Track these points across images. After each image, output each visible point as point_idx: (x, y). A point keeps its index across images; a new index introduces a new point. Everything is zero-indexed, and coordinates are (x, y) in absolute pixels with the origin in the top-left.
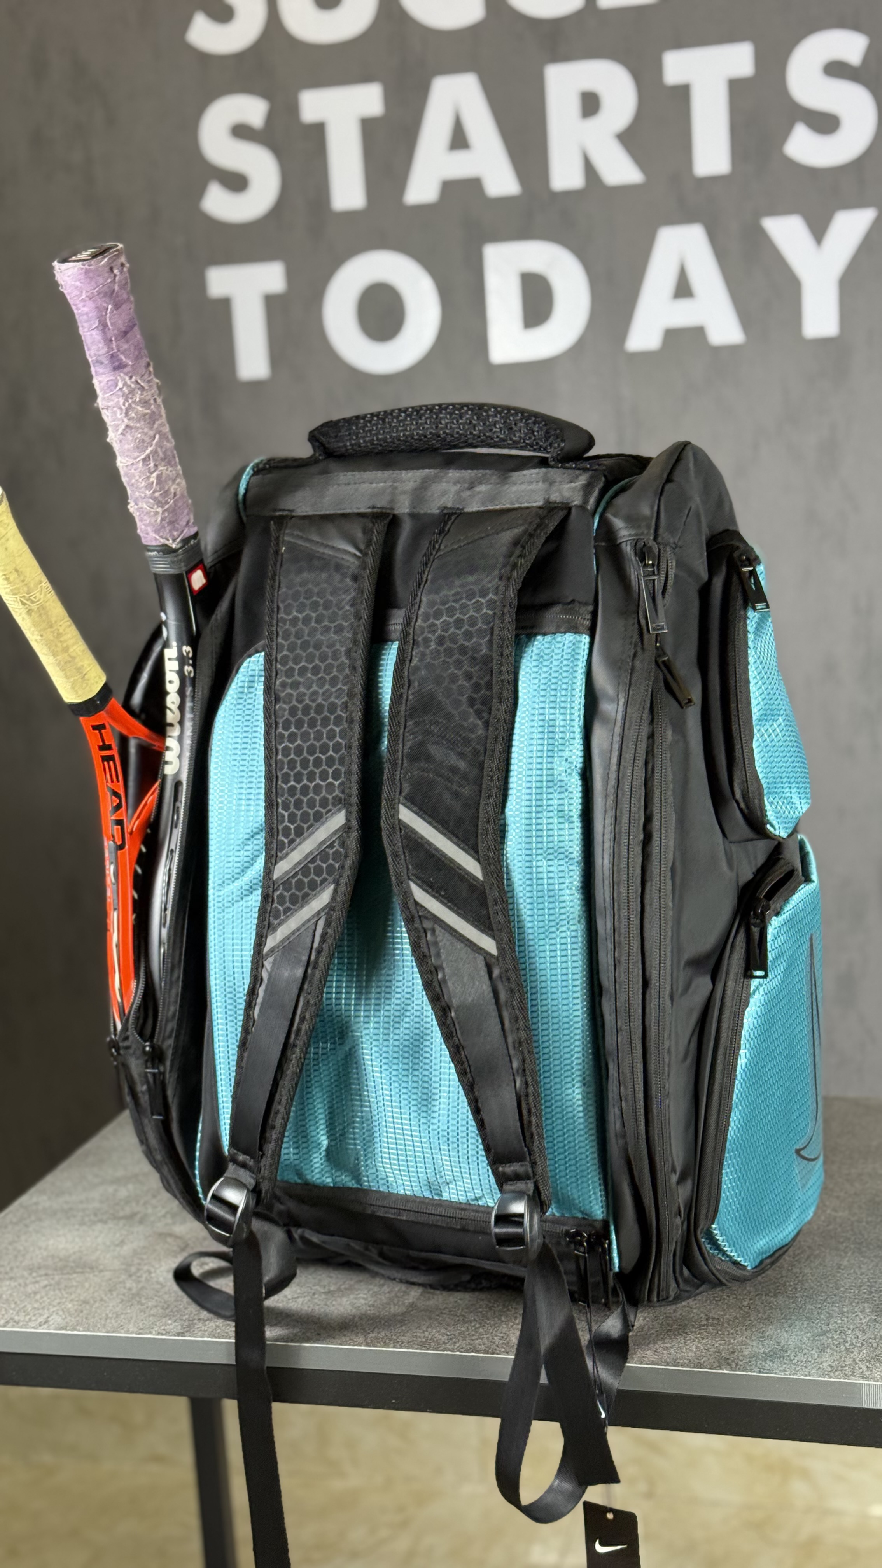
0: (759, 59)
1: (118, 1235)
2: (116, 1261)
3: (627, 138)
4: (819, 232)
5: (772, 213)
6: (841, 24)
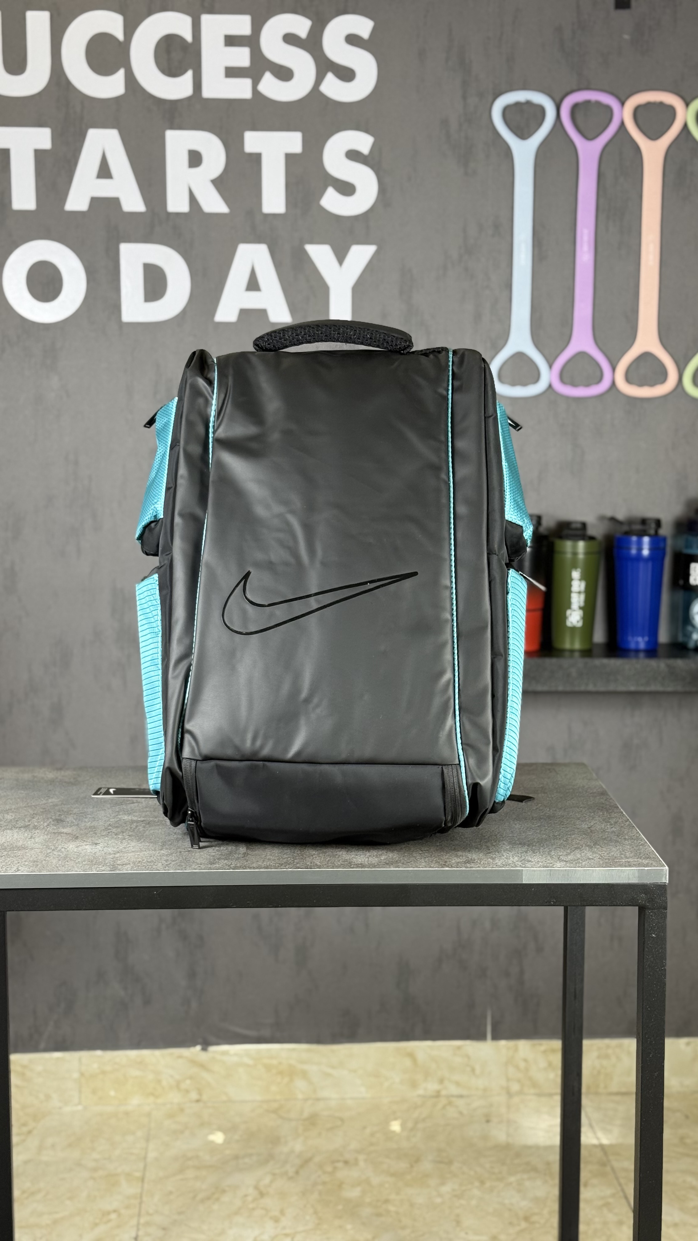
0: (305, 142)
1: (26, 834)
2: (36, 845)
3: (219, 183)
4: (341, 256)
5: (312, 242)
6: (357, 127)
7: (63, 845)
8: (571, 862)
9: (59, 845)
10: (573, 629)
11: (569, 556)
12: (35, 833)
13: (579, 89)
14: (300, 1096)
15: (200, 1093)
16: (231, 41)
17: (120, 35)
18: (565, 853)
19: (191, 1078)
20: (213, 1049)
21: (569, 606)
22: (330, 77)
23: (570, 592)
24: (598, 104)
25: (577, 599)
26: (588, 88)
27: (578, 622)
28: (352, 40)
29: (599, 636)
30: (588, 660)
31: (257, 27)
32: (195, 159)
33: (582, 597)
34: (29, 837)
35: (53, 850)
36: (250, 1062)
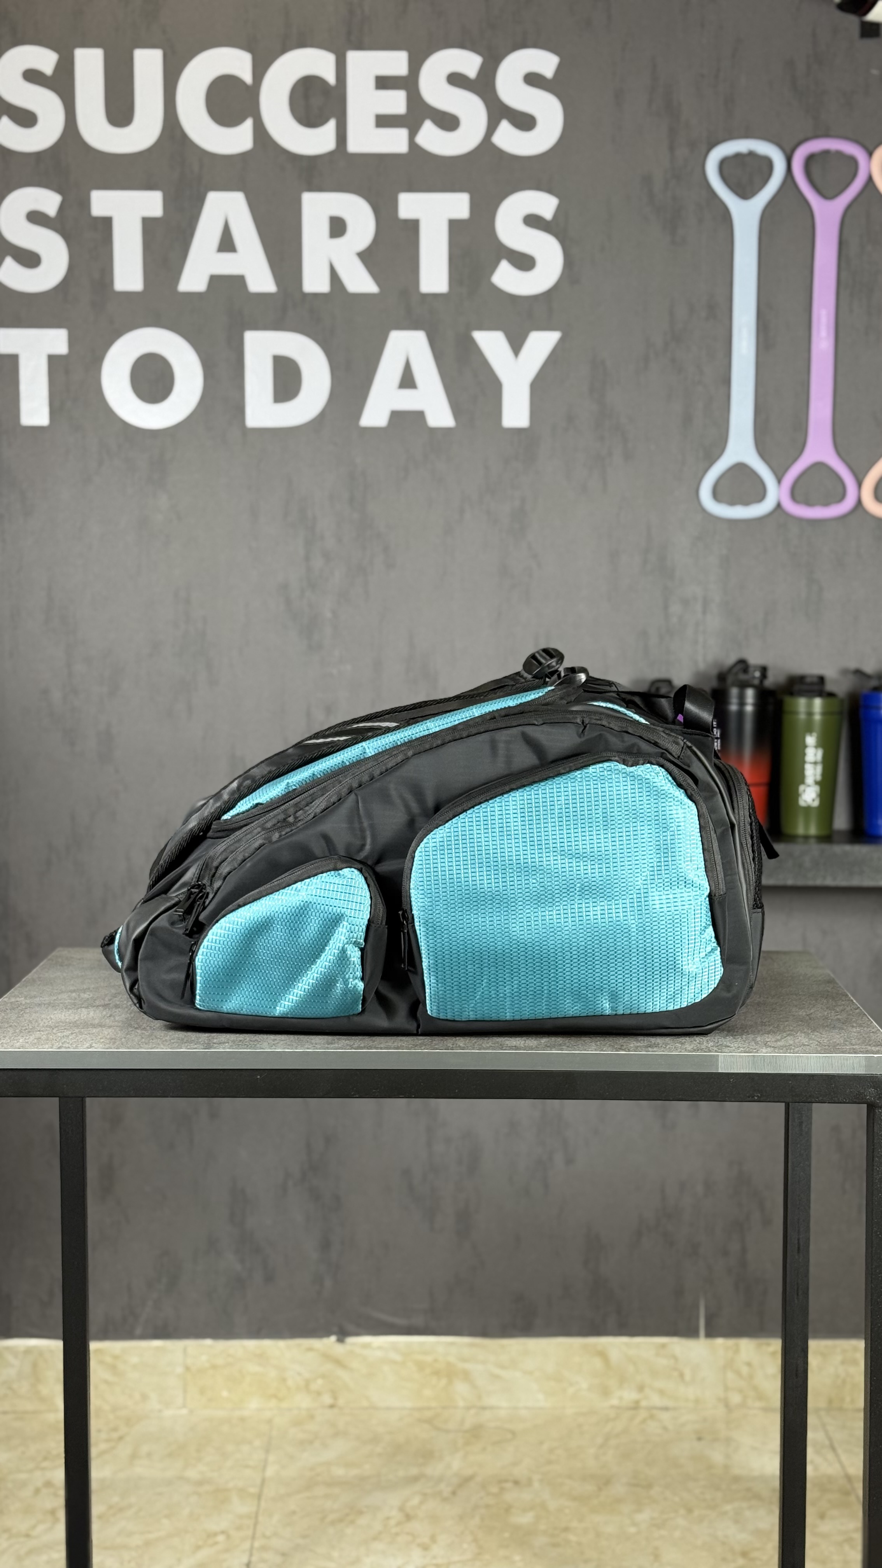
0: (473, 206)
1: (105, 1013)
3: (366, 257)
4: (516, 346)
5: (481, 328)
6: (538, 186)
8: (781, 1048)
10: (808, 809)
11: (802, 716)
13: (816, 136)
14: (461, 1404)
15: (334, 1395)
16: (383, 83)
17: (247, 77)
18: (773, 1040)
19: (323, 1376)
20: (351, 1340)
21: (802, 780)
22: (505, 126)
23: (804, 762)
24: (839, 154)
25: (812, 772)
26: (827, 135)
27: (813, 800)
28: (533, 80)
29: (842, 821)
30: (826, 847)
31: (415, 65)
32: (338, 227)
33: (819, 769)
34: (107, 1016)
36: (398, 1358)
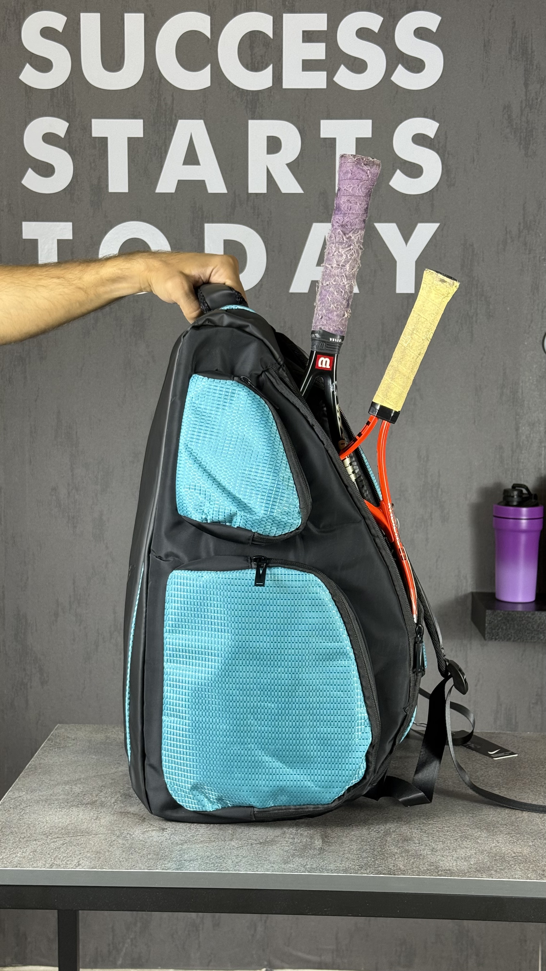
1: (92, 814)
2: (101, 828)
3: (294, 167)
5: (381, 220)
6: (424, 114)
7: (128, 829)
9: (124, 830)
12: (101, 812)
16: (308, 37)
17: (208, 33)
22: (400, 68)
28: (421, 33)
31: (333, 24)
32: (274, 145)
34: (95, 818)
35: (118, 837)
